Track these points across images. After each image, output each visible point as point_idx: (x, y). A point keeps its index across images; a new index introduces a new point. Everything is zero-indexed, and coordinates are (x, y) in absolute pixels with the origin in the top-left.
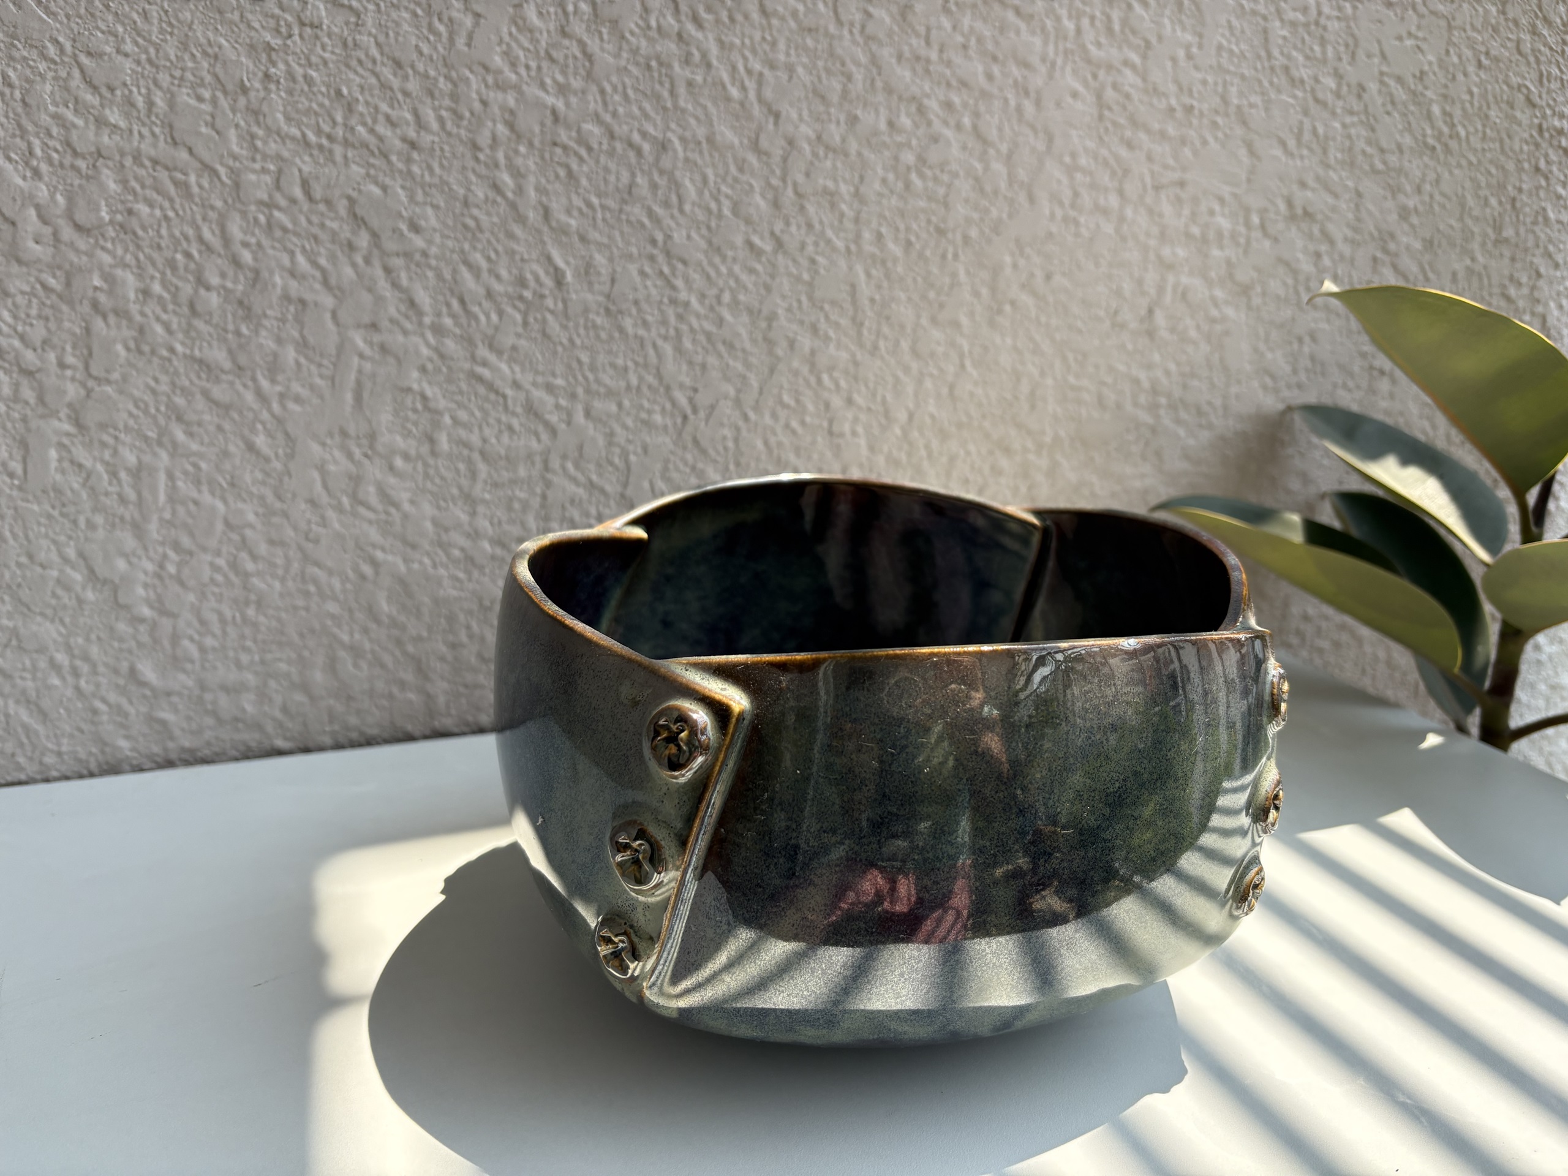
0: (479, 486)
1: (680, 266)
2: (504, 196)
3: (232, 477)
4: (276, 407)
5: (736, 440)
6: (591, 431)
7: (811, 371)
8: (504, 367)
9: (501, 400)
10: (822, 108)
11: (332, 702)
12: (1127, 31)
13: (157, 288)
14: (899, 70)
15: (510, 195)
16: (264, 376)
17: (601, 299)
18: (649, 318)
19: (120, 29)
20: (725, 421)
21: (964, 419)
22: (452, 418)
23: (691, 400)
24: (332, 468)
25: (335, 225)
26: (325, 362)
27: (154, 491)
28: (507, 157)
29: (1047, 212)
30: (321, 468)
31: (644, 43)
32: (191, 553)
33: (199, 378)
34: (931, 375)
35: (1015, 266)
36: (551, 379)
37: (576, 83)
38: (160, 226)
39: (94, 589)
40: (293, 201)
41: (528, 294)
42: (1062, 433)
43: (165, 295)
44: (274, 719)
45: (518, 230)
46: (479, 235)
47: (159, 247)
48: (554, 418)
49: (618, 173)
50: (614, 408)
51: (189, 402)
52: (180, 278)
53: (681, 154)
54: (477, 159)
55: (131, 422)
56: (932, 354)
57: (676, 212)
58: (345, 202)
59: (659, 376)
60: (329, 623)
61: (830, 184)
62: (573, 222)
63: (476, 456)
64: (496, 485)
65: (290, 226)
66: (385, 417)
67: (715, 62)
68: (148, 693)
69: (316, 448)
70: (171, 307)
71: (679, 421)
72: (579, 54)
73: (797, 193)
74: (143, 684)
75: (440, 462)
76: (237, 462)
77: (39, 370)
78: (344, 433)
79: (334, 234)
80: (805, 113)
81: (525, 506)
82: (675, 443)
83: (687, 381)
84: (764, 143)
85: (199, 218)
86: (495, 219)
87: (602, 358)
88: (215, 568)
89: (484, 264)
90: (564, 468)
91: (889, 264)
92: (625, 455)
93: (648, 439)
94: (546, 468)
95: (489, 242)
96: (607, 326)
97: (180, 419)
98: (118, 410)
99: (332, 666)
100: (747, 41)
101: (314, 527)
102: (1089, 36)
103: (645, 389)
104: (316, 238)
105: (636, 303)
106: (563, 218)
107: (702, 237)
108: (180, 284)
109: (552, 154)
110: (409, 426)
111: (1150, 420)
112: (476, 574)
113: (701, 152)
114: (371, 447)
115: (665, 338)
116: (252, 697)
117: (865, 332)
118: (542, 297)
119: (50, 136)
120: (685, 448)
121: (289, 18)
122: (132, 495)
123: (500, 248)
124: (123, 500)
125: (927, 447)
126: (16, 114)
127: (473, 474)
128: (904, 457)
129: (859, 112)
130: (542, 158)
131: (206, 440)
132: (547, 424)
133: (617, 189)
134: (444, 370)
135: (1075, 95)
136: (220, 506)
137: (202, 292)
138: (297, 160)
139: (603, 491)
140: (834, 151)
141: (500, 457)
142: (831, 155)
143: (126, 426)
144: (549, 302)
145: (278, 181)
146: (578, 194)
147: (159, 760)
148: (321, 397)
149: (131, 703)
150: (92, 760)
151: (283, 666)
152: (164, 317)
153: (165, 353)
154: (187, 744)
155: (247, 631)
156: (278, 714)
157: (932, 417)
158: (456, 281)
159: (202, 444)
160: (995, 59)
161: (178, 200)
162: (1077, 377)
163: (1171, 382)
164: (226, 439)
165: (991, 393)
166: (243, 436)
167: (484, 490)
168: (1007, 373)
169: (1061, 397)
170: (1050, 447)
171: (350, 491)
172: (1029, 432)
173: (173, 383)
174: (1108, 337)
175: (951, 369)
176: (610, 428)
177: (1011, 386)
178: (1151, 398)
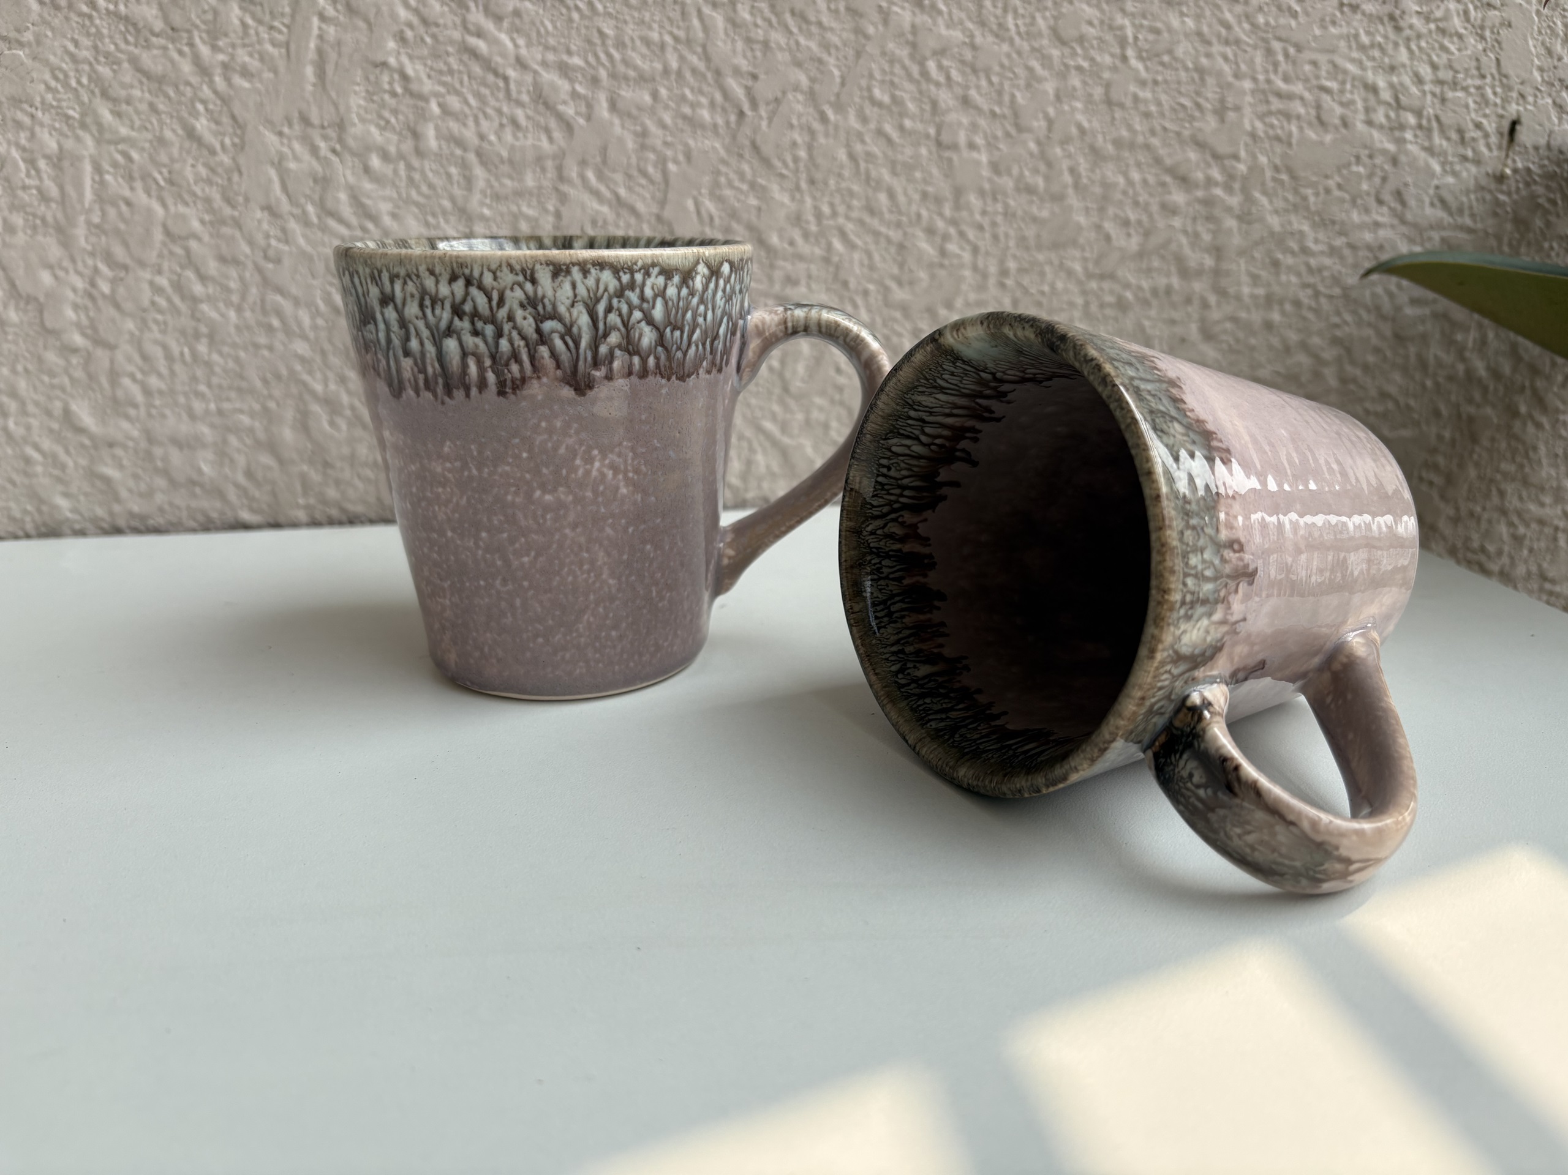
0: (476, 197)
3: (170, 172)
4: (218, 80)
5: (810, 148)
6: (618, 130)
7: (912, 57)
8: (504, 37)
9: (501, 84)
11: (305, 468)
16: (204, 42)
20: (795, 122)
21: (1125, 133)
22: (440, 105)
23: (748, 90)
24: (292, 165)
26: (276, 24)
27: (79, 186)
30: (279, 164)
32: (125, 268)
33: (127, 42)
34: (1079, 68)
36: (565, 57)
39: (17, 309)
42: (1263, 160)
44: (237, 486)
48: (569, 110)
50: (647, 98)
51: (114, 71)
55: (49, 97)
56: (1081, 39)
59: (707, 58)
60: (298, 367)
63: (472, 157)
66: (356, 101)
68: (87, 442)
69: (271, 138)
71: (733, 118)
74: (80, 430)
75: (427, 165)
76: (175, 151)
78: (305, 120)
82: (728, 150)
83: (744, 65)
87: (630, 29)
88: (157, 289)
90: (583, 178)
92: (662, 162)
93: (691, 142)
94: (561, 177)
97: (105, 94)
98: (32, 81)
99: (304, 424)
101: (273, 242)
103: (688, 75)
110: (386, 114)
111: (1391, 147)
114: (341, 140)
116: (210, 455)
120: (741, 156)
122: (54, 191)
124: (44, 197)
125: (1072, 171)
127: (469, 182)
128: (1040, 182)
131: (137, 123)
132: (560, 117)
134: (428, 40)
136: (159, 210)
139: (633, 211)
141: (502, 161)
143: (43, 102)
147: (105, 525)
148: (276, 72)
149: (67, 452)
150: (28, 519)
151: (245, 420)
154: (136, 509)
155: (199, 373)
156: (241, 479)
157: (1079, 126)
159: (132, 128)
162: (1286, 79)
163: (1424, 92)
164: (161, 123)
165: (1164, 98)
166: (181, 120)
167: (482, 204)
168: (1187, 69)
169: (1263, 108)
170: (1245, 179)
171: (316, 197)
172: (1216, 156)
173: (96, 48)
174: (1334, 23)
175: (1107, 60)
176: (643, 125)
177: (1192, 88)
178: (1392, 114)
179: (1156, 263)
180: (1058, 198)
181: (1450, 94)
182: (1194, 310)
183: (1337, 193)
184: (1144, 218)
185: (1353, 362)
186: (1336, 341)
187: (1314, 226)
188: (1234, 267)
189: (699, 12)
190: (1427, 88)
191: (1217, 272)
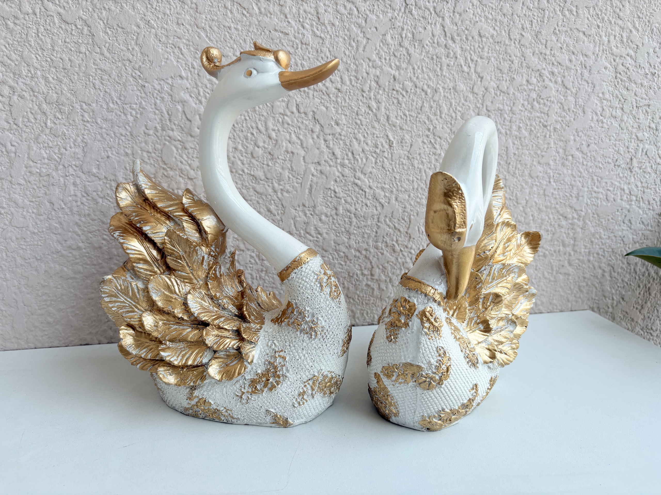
0: (353, 227)
1: (438, 139)
2: (372, 111)
4: (279, 194)
6: (397, 206)
8: (366, 180)
9: (364, 194)
10: (500, 75)
12: (629, 41)
13: (240, 147)
14: (533, 59)
15: (374, 110)
16: (276, 183)
17: (406, 153)
18: (424, 160)
19: (235, 46)
21: (549, 204)
22: (345, 200)
24: (298, 219)
25: (307, 123)
26: (299, 177)
28: (375, 95)
29: (591, 117)
30: (294, 219)
31: (431, 49)
32: (243, 251)
33: (252, 182)
34: (536, 185)
35: (575, 140)
36: (383, 185)
37: (404, 66)
38: (243, 122)
40: (292, 113)
41: (378, 151)
42: (589, 211)
43: (243, 150)
45: (376, 125)
46: (361, 126)
47: (242, 131)
48: (383, 201)
49: (417, 101)
50: (407, 197)
52: (248, 143)
53: (442, 94)
54: (363, 96)
56: (537, 177)
57: (438, 117)
58: (311, 113)
61: (501, 107)
62: (398, 121)
63: (353, 215)
64: (359, 227)
65: (290, 123)
66: (320, 200)
67: (459, 56)
69: (293, 211)
70: (244, 154)
72: (406, 54)
73: (487, 110)
75: (338, 217)
77: (195, 178)
78: (304, 205)
79: (307, 126)
80: (493, 77)
81: (369, 236)
84: (476, 90)
85: (257, 119)
86: (368, 120)
87: (404, 177)
88: (252, 257)
89: (362, 139)
90: (385, 221)
91: (523, 139)
92: (409, 216)
93: (419, 210)
94: (378, 221)
95: (365, 130)
96: (407, 164)
100: (472, 48)
102: (613, 43)
103: (420, 189)
104: (299, 127)
105: (420, 154)
106: (394, 120)
107: (448, 127)
108: (248, 145)
109: (392, 93)
110: (328, 203)
111: (628, 207)
112: (348, 262)
113: (450, 93)
114: (314, 211)
115: (430, 169)
117: (511, 167)
118: (384, 152)
119: (207, 88)
121: (298, 42)
123: (369, 132)
125: (532, 215)
126: (195, 79)
127: (351, 223)
128: (523, 218)
129: (515, 76)
130: (388, 96)
132: (380, 203)
133: (416, 108)
134: (343, 181)
135: (606, 68)
137: (256, 148)
138: (295, 97)
139: (399, 230)
140: (503, 92)
141: (362, 217)
142: (502, 94)
144: (386, 154)
145: (287, 105)
146: (400, 110)
148: (297, 191)
152: (242, 158)
153: (241, 173)
157: (535, 202)
158: (351, 145)
160: (573, 53)
161: (250, 112)
162: (597, 187)
163: (638, 190)
164: (260, 207)
165: (561, 193)
166: (266, 205)
167: (354, 229)
168: (568, 185)
169: (590, 196)
170: (584, 217)
171: (304, 228)
172: (575, 210)
173: (243, 184)
174: (612, 170)
175: (545, 183)
176: (404, 205)
177: (569, 190)
178: (629, 197)
179: (556, 243)
180: (528, 224)
181: (646, 190)
182: (567, 257)
183: (611, 220)
184: (553, 229)
185: (614, 272)
186: (609, 265)
187: (604, 230)
188: (580, 243)
189: (425, 171)
190: (639, 189)
191: (574, 245)
